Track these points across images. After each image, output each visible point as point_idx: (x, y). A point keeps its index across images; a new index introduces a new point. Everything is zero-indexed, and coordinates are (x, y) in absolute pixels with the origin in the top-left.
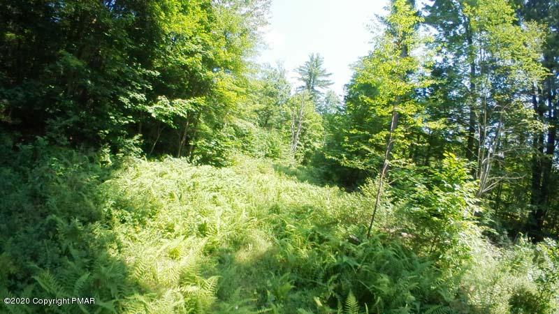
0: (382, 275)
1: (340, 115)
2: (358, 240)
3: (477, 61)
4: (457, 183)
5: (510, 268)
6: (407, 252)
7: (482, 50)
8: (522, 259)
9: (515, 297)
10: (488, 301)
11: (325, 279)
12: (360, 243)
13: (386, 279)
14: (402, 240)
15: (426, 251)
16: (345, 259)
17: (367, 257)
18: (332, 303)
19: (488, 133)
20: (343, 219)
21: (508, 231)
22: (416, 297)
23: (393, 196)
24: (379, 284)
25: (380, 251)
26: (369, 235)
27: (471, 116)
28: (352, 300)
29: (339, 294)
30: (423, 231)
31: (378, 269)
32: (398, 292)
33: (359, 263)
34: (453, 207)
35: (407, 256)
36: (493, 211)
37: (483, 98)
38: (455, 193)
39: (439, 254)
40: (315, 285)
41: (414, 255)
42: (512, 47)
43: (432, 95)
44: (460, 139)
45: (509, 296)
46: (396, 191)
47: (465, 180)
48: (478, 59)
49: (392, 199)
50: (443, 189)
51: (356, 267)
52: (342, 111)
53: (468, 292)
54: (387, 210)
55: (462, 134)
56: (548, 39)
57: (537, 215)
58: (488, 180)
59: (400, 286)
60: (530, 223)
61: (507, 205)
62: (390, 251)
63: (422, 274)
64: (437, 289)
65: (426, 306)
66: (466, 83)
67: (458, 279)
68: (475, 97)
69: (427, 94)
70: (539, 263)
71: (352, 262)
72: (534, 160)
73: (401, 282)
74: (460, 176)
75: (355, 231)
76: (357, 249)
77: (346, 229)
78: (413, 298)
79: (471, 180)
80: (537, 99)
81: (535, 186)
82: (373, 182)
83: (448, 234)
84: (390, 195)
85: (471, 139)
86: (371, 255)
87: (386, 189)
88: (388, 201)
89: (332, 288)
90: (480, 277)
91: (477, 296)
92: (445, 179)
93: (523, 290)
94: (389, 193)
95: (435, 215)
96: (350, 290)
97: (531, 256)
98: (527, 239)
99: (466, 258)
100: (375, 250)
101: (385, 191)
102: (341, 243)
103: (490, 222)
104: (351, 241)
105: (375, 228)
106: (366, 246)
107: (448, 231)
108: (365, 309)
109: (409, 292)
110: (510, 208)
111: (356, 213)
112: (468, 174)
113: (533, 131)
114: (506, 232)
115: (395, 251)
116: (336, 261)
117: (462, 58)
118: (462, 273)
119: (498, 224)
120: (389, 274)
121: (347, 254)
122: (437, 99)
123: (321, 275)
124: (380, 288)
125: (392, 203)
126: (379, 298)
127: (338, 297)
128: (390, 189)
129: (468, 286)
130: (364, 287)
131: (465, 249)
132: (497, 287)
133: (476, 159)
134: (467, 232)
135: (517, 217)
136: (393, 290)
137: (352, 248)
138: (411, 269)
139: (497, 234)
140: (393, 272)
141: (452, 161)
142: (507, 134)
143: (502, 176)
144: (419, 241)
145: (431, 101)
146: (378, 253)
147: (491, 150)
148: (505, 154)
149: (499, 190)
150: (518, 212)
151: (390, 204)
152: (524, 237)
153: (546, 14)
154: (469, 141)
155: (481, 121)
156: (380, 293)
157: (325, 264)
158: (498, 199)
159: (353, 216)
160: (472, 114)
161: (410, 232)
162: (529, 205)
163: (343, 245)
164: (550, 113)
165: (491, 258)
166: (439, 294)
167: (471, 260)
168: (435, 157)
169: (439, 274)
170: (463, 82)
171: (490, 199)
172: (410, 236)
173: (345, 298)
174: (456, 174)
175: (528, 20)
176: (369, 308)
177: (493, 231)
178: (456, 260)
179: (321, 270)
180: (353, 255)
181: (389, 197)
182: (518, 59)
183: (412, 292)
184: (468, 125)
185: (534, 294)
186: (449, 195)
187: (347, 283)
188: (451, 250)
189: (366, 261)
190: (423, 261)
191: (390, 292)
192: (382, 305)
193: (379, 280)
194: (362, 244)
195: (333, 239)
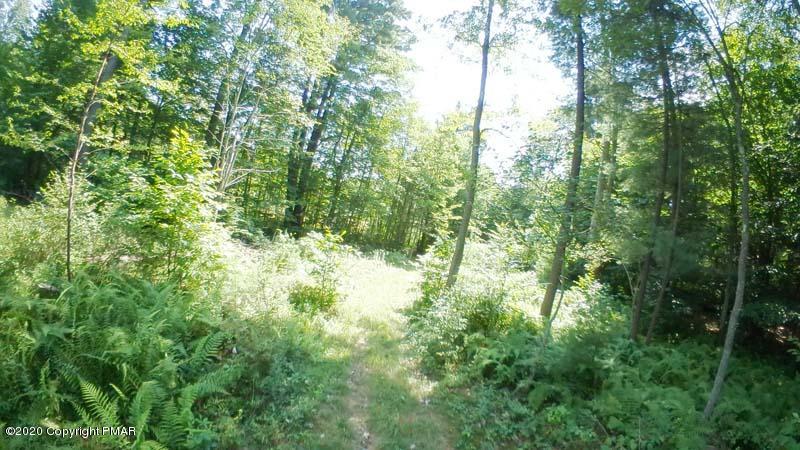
0: (111, 329)
1: (21, 48)
2: (54, 288)
3: (254, 26)
4: (190, 173)
5: (276, 268)
6: (135, 283)
7: (268, 17)
8: (287, 257)
9: (294, 296)
10: (264, 308)
11: (35, 381)
12: (59, 294)
13: (118, 333)
14: (124, 268)
15: (161, 274)
16: (46, 330)
17: (78, 312)
18: (68, 414)
19: (238, 116)
20: (22, 260)
21: (263, 230)
22: (173, 339)
23: (95, 200)
24: (113, 346)
25: (94, 295)
26: (69, 274)
27: (220, 90)
28: (91, 391)
29: (68, 393)
30: (150, 247)
31: (101, 323)
32: (145, 344)
33: (70, 327)
34: (187, 205)
35: (136, 287)
36: (242, 209)
37: (242, 71)
38: (188, 187)
39: (181, 272)
40: (27, 400)
41: (147, 284)
42: (304, 29)
43: (176, 47)
44: (199, 118)
45: (285, 296)
46: (100, 192)
47: (201, 169)
48: (257, 25)
49: (94, 205)
50: (171, 181)
51: (68, 336)
52: (30, 39)
53: (236, 306)
54: (89, 225)
55: (203, 111)
56: (351, 44)
57: (297, 211)
58: (233, 171)
59: (144, 335)
60: (288, 219)
61: (257, 202)
62: (108, 290)
63: (166, 305)
64: (196, 316)
65: (192, 344)
66: (228, 47)
67: (216, 296)
68: (233, 66)
69: (168, 44)
70: (309, 256)
71: (59, 330)
72: (291, 155)
73: (143, 329)
74: (194, 163)
75: (46, 274)
76: (58, 304)
77: (30, 275)
78: (169, 342)
79: (208, 169)
80: (309, 95)
81: (291, 182)
82: (62, 179)
83: (185, 243)
84: (90, 198)
85: (214, 120)
86: (83, 305)
87: (84, 190)
88: (89, 209)
89: (53, 389)
90: (243, 286)
91: (248, 308)
92: (172, 167)
93: (300, 286)
94: (88, 196)
95: (163, 221)
96: (79, 377)
97: (296, 251)
98: (287, 235)
99: (218, 268)
100: (86, 296)
101: (82, 193)
102: (29, 304)
103: (239, 222)
104: (44, 294)
105: (76, 258)
106: (69, 294)
107: (185, 239)
108: (116, 392)
109: (160, 338)
110: (262, 204)
111: (40, 241)
112: (205, 161)
113: (295, 123)
114: (261, 232)
115: (116, 287)
116: (34, 341)
117: (237, 14)
118: (219, 287)
119: (249, 224)
120: (120, 325)
121: (46, 321)
122: (180, 55)
123: (25, 377)
124: (118, 351)
125: (96, 211)
126: (124, 365)
127: (69, 398)
128: (90, 189)
129: (233, 300)
130: (96, 361)
131: (213, 257)
132: (268, 290)
133: (218, 145)
134: (211, 236)
135: (271, 215)
136: (137, 344)
137: (50, 305)
138: (149, 306)
139: (251, 234)
140: (125, 318)
141: (183, 141)
142: (262, 121)
143: (249, 168)
144: (148, 263)
145: (172, 55)
146: (92, 298)
147: (238, 137)
148: (256, 143)
149: (247, 185)
150: (272, 209)
151: (93, 214)
152: (283, 233)
153: (366, 22)
154: (211, 122)
155: (232, 99)
156: (121, 358)
157: (21, 353)
158: (246, 196)
159: (36, 249)
160: (222, 87)
161: (132, 251)
162: (285, 201)
163: (35, 308)
164: (319, 112)
165: (249, 263)
166: (202, 323)
167: (225, 269)
168: (162, 138)
169: (188, 297)
170: (224, 44)
171: (236, 195)
172: (134, 258)
173: (78, 393)
174: (189, 161)
175: (342, 14)
176: (120, 387)
177: (244, 231)
178: (205, 274)
179: (20, 368)
180: (56, 317)
181: (90, 203)
182: (305, 44)
183: (164, 334)
184: (213, 101)
185: (314, 287)
186: (178, 190)
187: (68, 369)
188: (195, 264)
189: (79, 319)
190: (161, 287)
191: (134, 349)
192: (133, 372)
193: (110, 340)
194: (62, 293)
195: (16, 303)
